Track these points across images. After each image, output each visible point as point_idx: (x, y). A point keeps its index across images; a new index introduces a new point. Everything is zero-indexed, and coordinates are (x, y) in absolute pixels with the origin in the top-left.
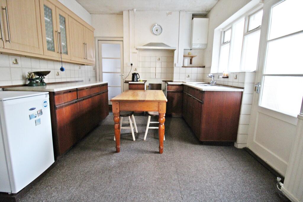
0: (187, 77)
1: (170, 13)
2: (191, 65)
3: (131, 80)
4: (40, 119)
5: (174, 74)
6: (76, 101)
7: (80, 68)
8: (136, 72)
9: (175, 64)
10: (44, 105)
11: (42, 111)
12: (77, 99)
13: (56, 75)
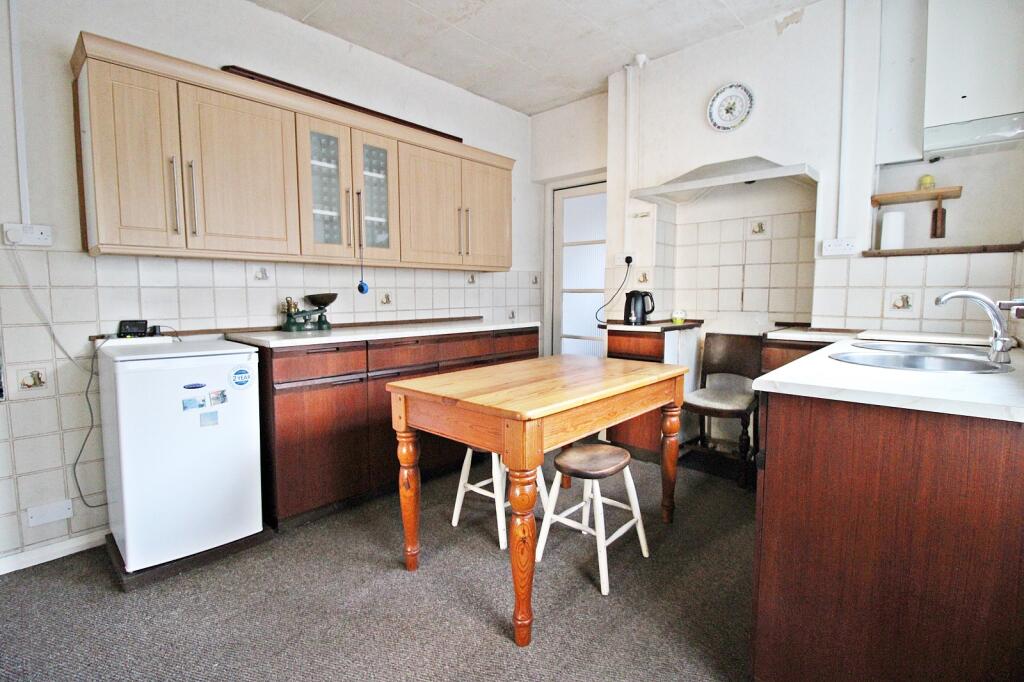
0: (896, 306)
1: (795, 18)
2: (937, 243)
3: (621, 317)
4: (216, 412)
5: (817, 293)
6: (364, 376)
7: (473, 282)
8: (642, 288)
9: (821, 245)
10: (237, 380)
11: (225, 393)
12: (368, 371)
13: (379, 303)
